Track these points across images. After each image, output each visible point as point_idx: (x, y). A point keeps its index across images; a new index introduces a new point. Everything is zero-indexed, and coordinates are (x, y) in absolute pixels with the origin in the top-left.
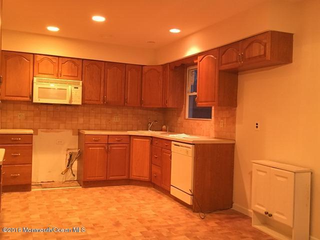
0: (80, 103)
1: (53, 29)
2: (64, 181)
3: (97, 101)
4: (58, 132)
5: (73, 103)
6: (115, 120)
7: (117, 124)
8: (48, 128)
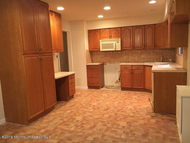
0: (120, 49)
1: (101, 16)
2: (118, 86)
3: (129, 47)
4: (114, 63)
5: (117, 50)
6: (143, 56)
7: (144, 58)
8: (110, 62)
